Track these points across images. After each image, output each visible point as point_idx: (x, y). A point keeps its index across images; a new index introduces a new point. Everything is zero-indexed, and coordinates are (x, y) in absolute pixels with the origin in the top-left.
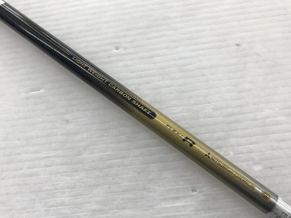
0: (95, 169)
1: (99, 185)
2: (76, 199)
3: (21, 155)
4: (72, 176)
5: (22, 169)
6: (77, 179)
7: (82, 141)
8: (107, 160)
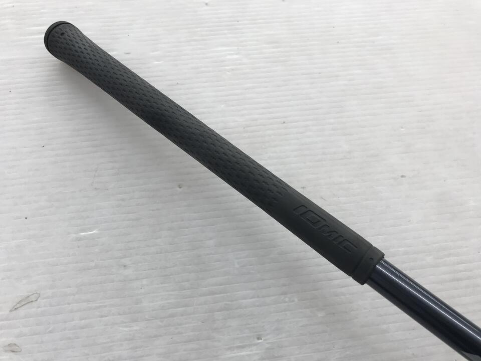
0: (156, 319)
1: (160, 336)
2: (136, 351)
3: (71, 305)
4: (130, 327)
5: (73, 320)
6: (136, 330)
7: (141, 288)
8: (169, 309)
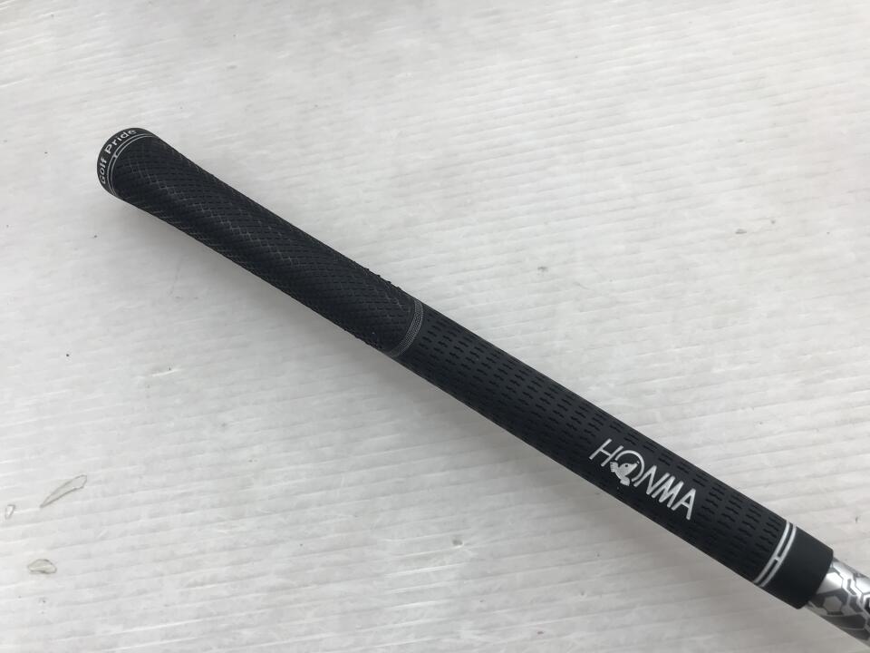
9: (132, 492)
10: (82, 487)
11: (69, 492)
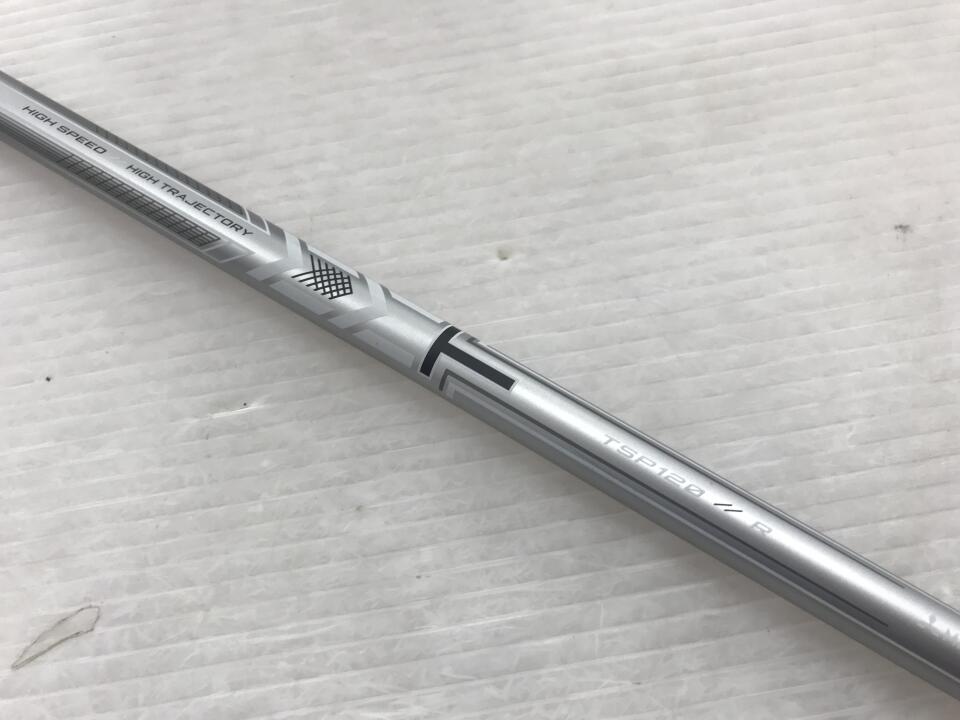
0: (479, 678)
3: (201, 641)
5: (208, 691)
7: (418, 577)
8: (517, 641)
9: (192, 638)
10: (92, 630)
11: (67, 639)
